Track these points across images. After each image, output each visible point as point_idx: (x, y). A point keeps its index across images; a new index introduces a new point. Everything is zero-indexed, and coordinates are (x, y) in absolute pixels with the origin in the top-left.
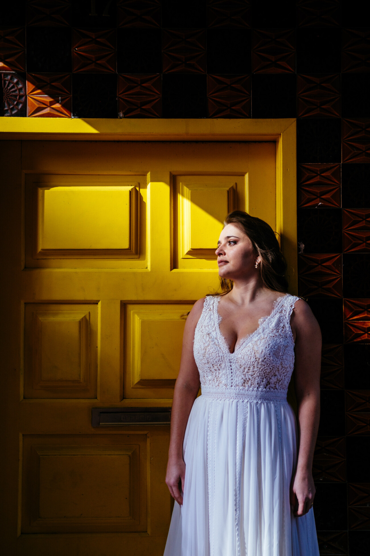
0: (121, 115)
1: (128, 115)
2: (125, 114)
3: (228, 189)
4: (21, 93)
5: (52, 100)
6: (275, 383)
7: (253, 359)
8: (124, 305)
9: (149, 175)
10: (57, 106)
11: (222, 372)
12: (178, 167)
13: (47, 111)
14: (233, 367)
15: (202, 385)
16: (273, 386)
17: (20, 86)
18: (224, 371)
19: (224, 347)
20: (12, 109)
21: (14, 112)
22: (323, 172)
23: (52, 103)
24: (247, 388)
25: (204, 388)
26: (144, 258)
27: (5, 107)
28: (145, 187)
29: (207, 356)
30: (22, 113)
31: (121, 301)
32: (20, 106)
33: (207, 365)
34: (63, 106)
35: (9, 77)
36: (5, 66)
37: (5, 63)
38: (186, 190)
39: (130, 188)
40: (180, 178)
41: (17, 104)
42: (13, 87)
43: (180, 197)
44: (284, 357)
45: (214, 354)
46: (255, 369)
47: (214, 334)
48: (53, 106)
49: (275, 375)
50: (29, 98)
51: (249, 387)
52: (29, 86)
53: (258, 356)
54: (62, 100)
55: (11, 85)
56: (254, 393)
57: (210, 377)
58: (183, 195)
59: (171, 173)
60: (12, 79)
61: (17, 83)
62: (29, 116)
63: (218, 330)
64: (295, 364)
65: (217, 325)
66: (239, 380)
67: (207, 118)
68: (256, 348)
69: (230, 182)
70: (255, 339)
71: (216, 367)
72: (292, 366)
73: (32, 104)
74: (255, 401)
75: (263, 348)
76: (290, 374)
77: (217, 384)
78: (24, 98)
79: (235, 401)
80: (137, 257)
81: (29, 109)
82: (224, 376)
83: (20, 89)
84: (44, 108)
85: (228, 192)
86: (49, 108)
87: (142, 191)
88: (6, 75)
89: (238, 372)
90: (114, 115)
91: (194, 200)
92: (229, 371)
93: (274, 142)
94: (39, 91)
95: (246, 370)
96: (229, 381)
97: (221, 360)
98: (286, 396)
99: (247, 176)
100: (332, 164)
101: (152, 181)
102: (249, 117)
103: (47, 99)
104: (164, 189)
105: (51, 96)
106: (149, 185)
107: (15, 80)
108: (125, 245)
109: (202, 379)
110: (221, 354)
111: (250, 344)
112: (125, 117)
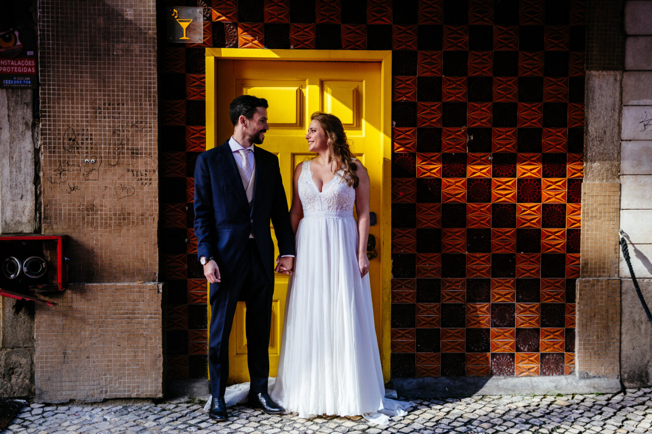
0: (292, 47)
1: (297, 47)
2: (294, 47)
3: (353, 89)
4: (235, 34)
5: (252, 38)
6: (346, 207)
7: (333, 195)
8: (293, 155)
9: (307, 80)
10: (256, 42)
11: (316, 203)
12: (324, 76)
13: (250, 44)
14: (322, 200)
15: (304, 212)
16: (345, 209)
17: (234, 30)
18: (317, 203)
19: (316, 189)
20: (230, 43)
21: (231, 45)
22: (407, 81)
23: (252, 40)
24: (330, 211)
25: (306, 213)
26: (305, 129)
27: (225, 42)
28: (305, 88)
29: (307, 195)
30: (236, 46)
31: (292, 153)
32: (234, 42)
33: (307, 200)
34: (260, 42)
35: (228, 25)
36: (226, 19)
37: (226, 17)
38: (329, 89)
39: (296, 88)
40: (325, 82)
41: (233, 41)
42: (230, 31)
43: (325, 93)
44: (350, 192)
45: (311, 194)
46: (335, 200)
47: (309, 182)
48: (253, 42)
49: (346, 203)
50: (239, 37)
51: (332, 210)
52: (240, 30)
53: (335, 193)
54: (258, 38)
55: (229, 30)
56: (335, 213)
57: (309, 207)
58: (327, 92)
59: (320, 80)
60: (230, 26)
61: (233, 29)
62: (240, 48)
63: (312, 180)
64: (356, 196)
65: (311, 177)
66: (325, 206)
67: (342, 49)
68: (334, 189)
69: (354, 85)
70: (333, 184)
71: (312, 201)
72: (354, 197)
73: (242, 42)
74: (336, 218)
75: (338, 188)
76: (353, 202)
77: (313, 210)
78: (237, 37)
79: (325, 218)
80: (300, 128)
81: (240, 44)
82: (317, 205)
83: (235, 32)
84: (248, 43)
85: (353, 91)
86: (251, 43)
87: (303, 90)
88: (227, 24)
89: (325, 203)
90: (287, 47)
91: (333, 95)
92: (320, 202)
93: (380, 62)
94: (245, 33)
95: (329, 201)
96: (320, 208)
97: (315, 196)
98: (352, 214)
99: (364, 82)
100: (412, 77)
101: (309, 84)
102: (365, 50)
103: (250, 38)
104: (316, 88)
105: (252, 36)
106: (308, 87)
107: (232, 27)
108: (294, 121)
109: (304, 208)
110: (315, 193)
111: (330, 187)
112: (294, 49)
